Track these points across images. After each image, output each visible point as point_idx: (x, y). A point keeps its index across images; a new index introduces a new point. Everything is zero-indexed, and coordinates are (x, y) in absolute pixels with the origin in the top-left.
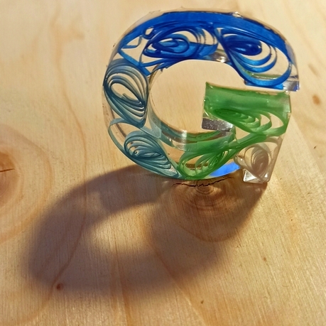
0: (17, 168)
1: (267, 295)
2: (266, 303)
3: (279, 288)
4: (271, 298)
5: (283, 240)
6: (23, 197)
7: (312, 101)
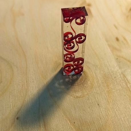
1: (100, 119)
3: (104, 116)
6: (2, 82)
7: (115, 40)
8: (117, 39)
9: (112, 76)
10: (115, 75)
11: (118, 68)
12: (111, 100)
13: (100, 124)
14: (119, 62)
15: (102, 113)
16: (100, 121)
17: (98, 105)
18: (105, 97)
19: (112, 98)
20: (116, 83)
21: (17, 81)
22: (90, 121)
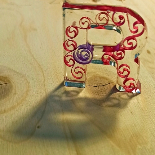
3: (139, 123)
6: (16, 93)
7: (147, 52)
8: (149, 52)
9: (145, 87)
10: (148, 86)
11: (152, 79)
12: (146, 109)
13: (135, 130)
14: (153, 73)
15: (136, 120)
16: (135, 128)
17: (132, 113)
18: (139, 105)
19: (147, 106)
20: (150, 93)
21: (35, 93)
22: (123, 128)
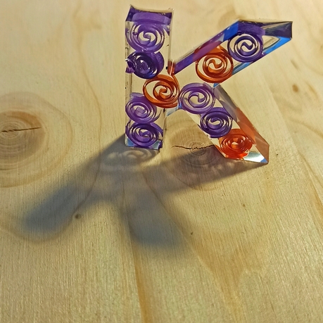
0: (44, 127)
1: (244, 231)
2: (243, 236)
3: (254, 227)
4: (247, 234)
5: (260, 192)
11: (292, 143)
13: (244, 239)
16: (245, 236)
19: (274, 196)
21: (80, 151)
22: (223, 233)
